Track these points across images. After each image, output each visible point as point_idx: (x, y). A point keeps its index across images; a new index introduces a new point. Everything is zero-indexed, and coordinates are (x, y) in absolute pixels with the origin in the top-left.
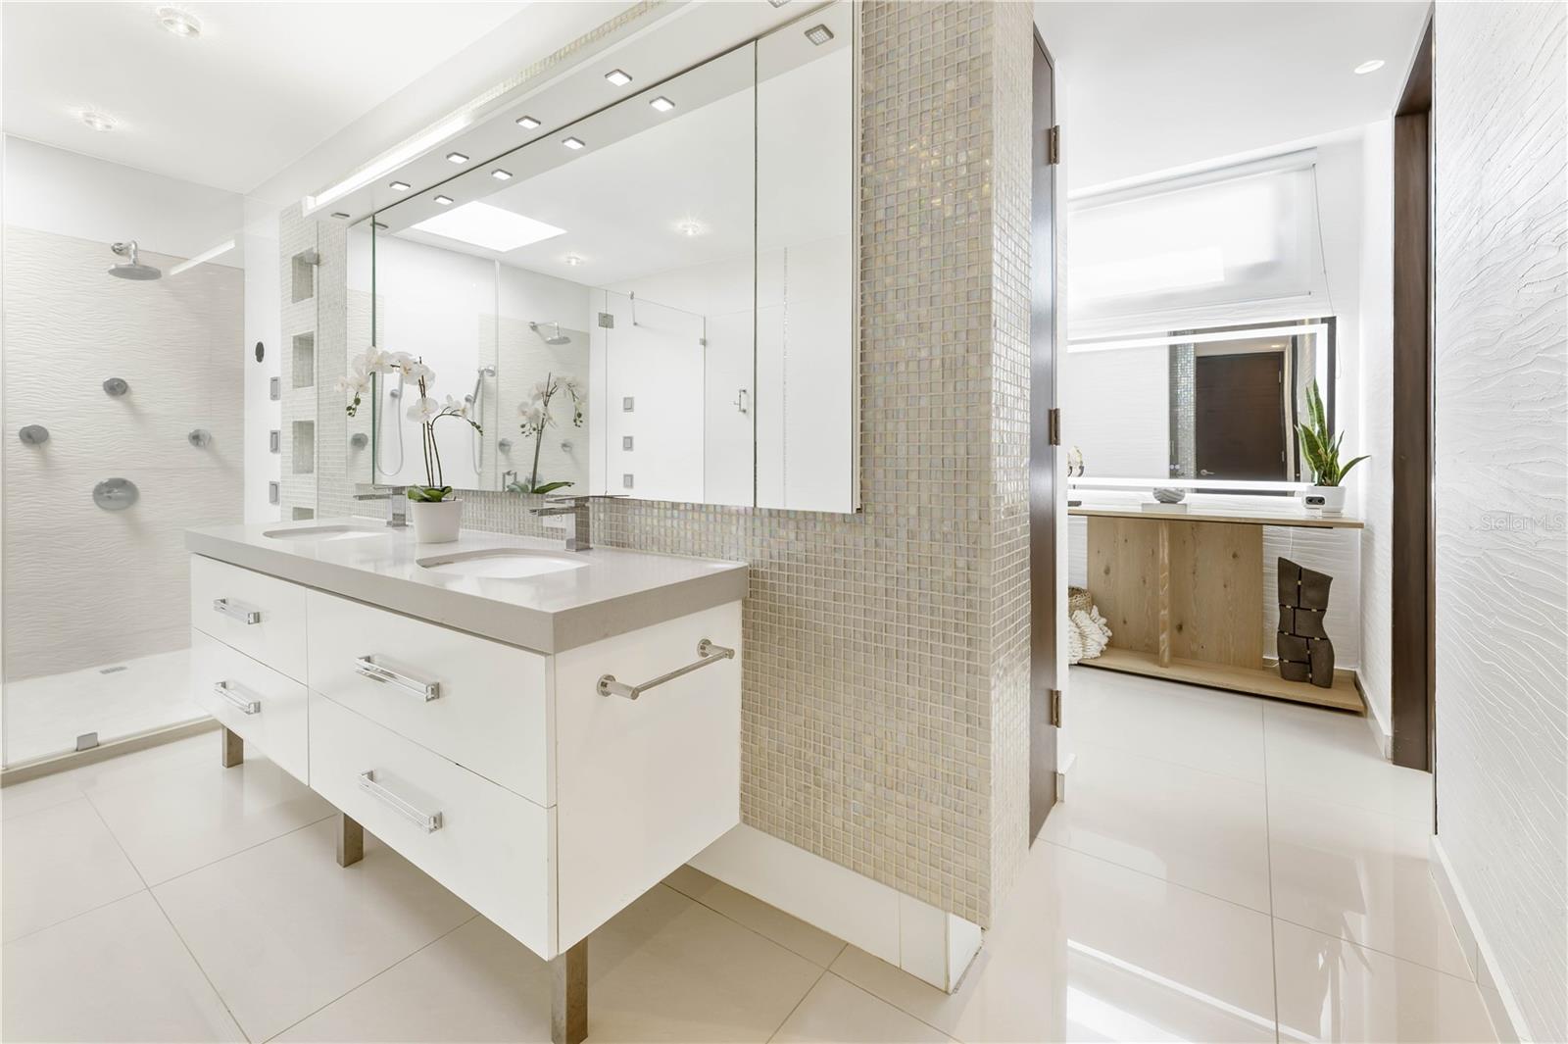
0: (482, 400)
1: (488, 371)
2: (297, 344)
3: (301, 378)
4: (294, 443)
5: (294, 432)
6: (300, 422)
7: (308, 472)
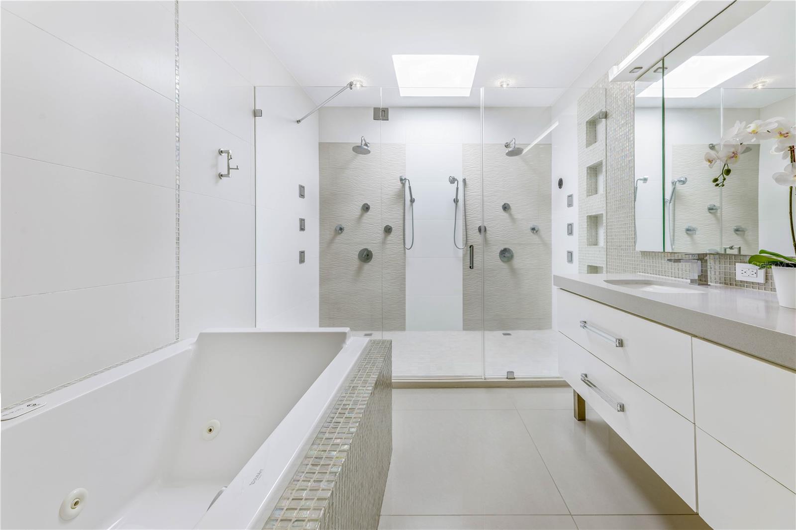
0: (674, 201)
1: (680, 181)
2: (589, 171)
3: (590, 191)
4: (587, 228)
5: (587, 222)
6: (590, 216)
7: (594, 245)
